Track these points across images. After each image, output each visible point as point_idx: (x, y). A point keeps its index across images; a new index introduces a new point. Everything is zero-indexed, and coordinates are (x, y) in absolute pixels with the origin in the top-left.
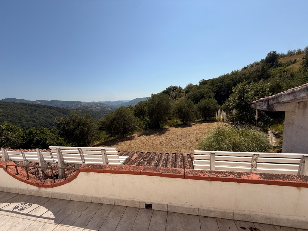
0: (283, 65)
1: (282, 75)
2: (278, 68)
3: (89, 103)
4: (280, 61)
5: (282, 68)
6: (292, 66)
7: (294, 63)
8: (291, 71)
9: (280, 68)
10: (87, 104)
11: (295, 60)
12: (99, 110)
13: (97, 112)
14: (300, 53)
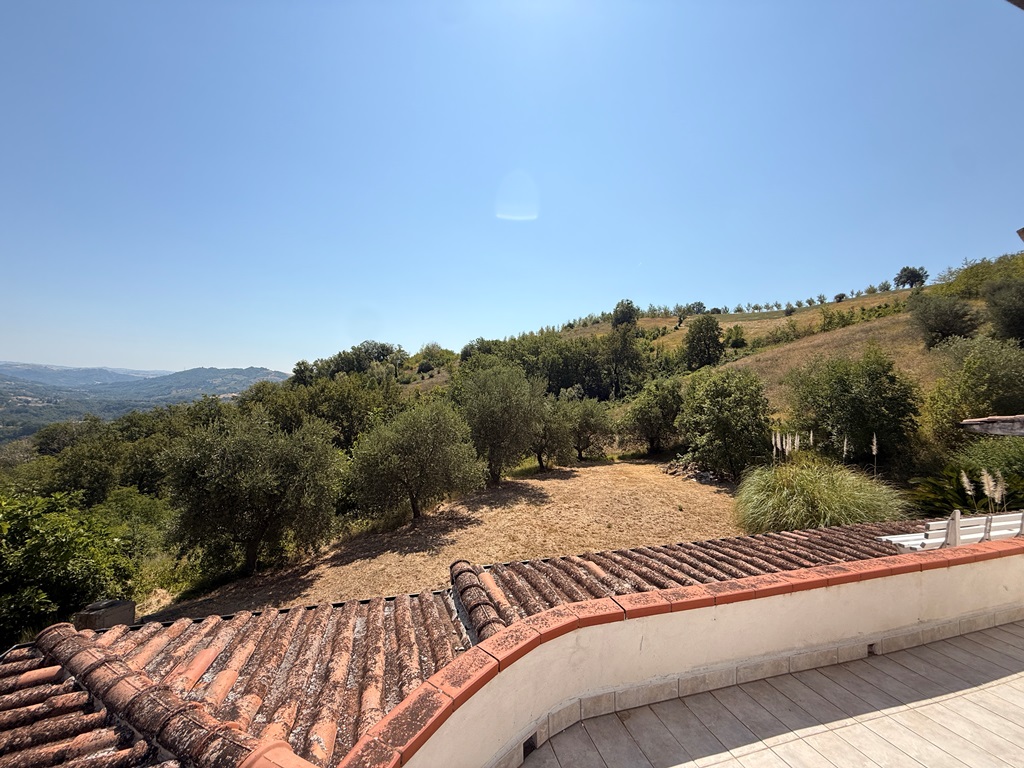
0: (646, 334)
2: (640, 340)
5: (647, 341)
8: (664, 351)
9: (644, 339)
14: (666, 314)
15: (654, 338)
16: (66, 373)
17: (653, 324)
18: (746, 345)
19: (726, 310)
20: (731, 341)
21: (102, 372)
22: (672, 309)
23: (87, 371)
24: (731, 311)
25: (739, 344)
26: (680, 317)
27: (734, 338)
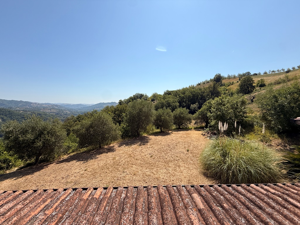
0: (225, 85)
1: (226, 93)
2: (223, 87)
3: (42, 104)
4: (223, 81)
5: (225, 87)
6: (231, 86)
7: (232, 84)
8: (231, 90)
9: (224, 87)
10: (39, 106)
11: (233, 82)
12: (54, 113)
13: (52, 115)
14: (235, 77)
15: (228, 86)
16: (74, 105)
17: (228, 81)
18: (265, 86)
19: (260, 74)
20: (259, 85)
21: (80, 105)
22: (237, 75)
23: (78, 104)
24: (262, 74)
25: (262, 85)
26: (240, 78)
27: (260, 83)
